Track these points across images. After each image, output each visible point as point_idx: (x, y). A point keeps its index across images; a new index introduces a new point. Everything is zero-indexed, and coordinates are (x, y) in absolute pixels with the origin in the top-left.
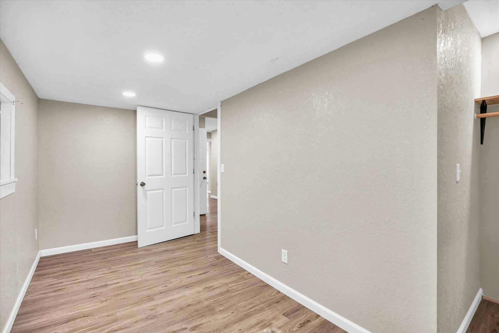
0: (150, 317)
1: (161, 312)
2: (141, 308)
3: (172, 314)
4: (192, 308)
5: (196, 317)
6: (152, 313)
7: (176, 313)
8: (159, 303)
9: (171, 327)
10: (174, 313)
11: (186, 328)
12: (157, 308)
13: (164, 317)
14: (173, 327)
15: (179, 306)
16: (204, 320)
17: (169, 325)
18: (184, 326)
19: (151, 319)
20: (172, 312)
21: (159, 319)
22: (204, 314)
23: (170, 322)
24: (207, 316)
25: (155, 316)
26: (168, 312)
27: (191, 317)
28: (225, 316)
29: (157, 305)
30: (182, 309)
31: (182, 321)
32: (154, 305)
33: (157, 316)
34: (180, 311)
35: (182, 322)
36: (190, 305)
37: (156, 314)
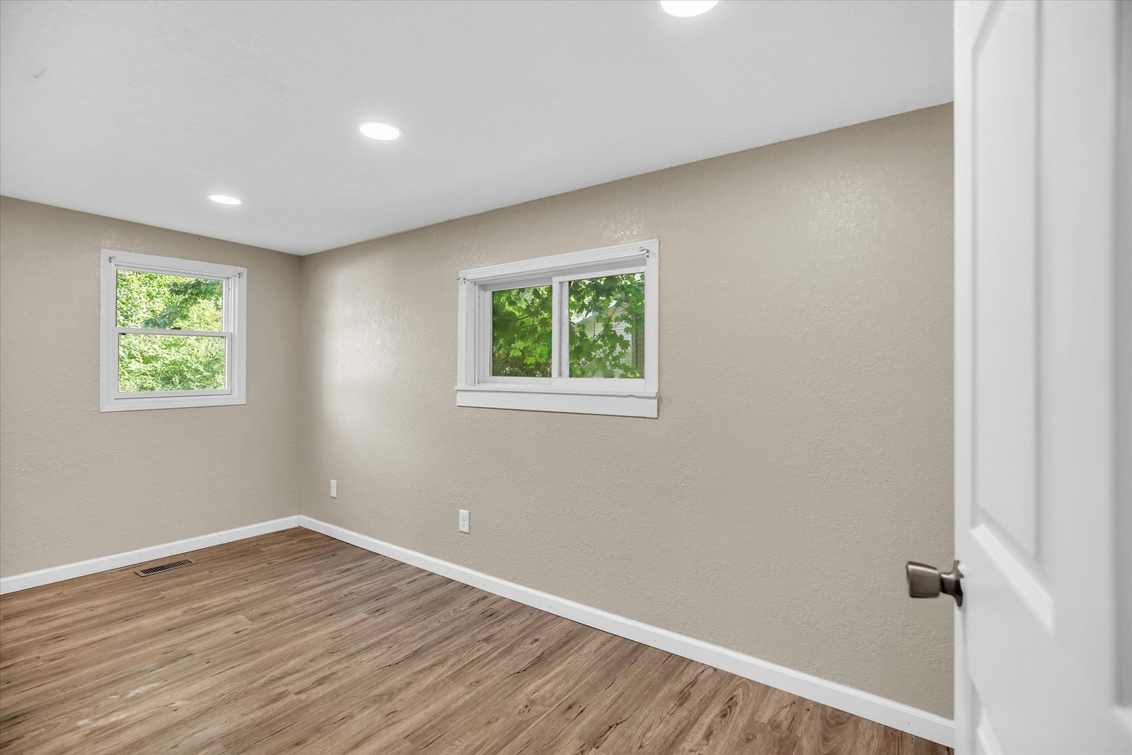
0: (386, 697)
1: (367, 712)
2: (423, 712)
3: (339, 713)
4: (289, 737)
5: (277, 717)
6: (389, 707)
7: (329, 718)
8: (384, 731)
9: (330, 689)
10: (336, 715)
11: (297, 694)
12: (384, 720)
13: (354, 704)
14: (326, 691)
15: (327, 737)
16: (257, 715)
17: (336, 693)
18: (303, 696)
19: (382, 695)
20: (341, 716)
21: (364, 699)
22: (256, 728)
23: (337, 696)
24: (248, 727)
25: (375, 701)
26: (351, 716)
27: (288, 716)
28: (200, 733)
29: (388, 726)
30: (317, 730)
31: (310, 705)
32: (398, 724)
33: (371, 703)
34: (321, 723)
35: (308, 702)
36: (297, 744)
37: (376, 706)
